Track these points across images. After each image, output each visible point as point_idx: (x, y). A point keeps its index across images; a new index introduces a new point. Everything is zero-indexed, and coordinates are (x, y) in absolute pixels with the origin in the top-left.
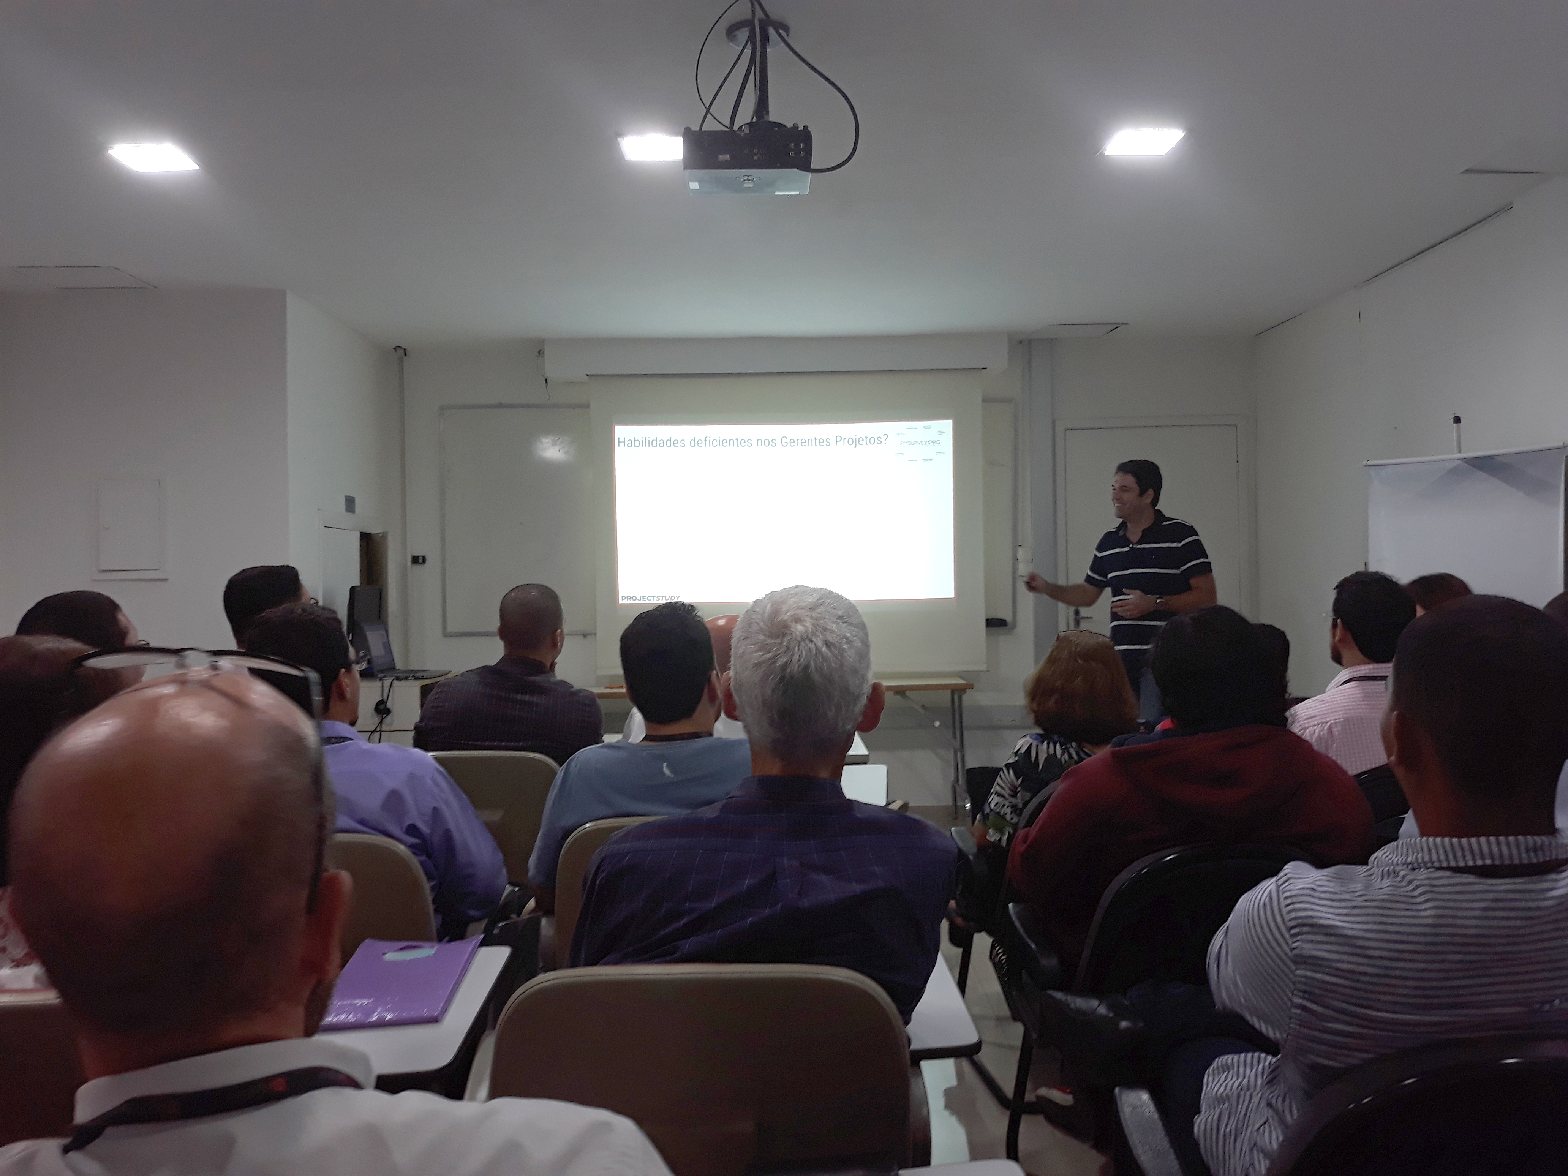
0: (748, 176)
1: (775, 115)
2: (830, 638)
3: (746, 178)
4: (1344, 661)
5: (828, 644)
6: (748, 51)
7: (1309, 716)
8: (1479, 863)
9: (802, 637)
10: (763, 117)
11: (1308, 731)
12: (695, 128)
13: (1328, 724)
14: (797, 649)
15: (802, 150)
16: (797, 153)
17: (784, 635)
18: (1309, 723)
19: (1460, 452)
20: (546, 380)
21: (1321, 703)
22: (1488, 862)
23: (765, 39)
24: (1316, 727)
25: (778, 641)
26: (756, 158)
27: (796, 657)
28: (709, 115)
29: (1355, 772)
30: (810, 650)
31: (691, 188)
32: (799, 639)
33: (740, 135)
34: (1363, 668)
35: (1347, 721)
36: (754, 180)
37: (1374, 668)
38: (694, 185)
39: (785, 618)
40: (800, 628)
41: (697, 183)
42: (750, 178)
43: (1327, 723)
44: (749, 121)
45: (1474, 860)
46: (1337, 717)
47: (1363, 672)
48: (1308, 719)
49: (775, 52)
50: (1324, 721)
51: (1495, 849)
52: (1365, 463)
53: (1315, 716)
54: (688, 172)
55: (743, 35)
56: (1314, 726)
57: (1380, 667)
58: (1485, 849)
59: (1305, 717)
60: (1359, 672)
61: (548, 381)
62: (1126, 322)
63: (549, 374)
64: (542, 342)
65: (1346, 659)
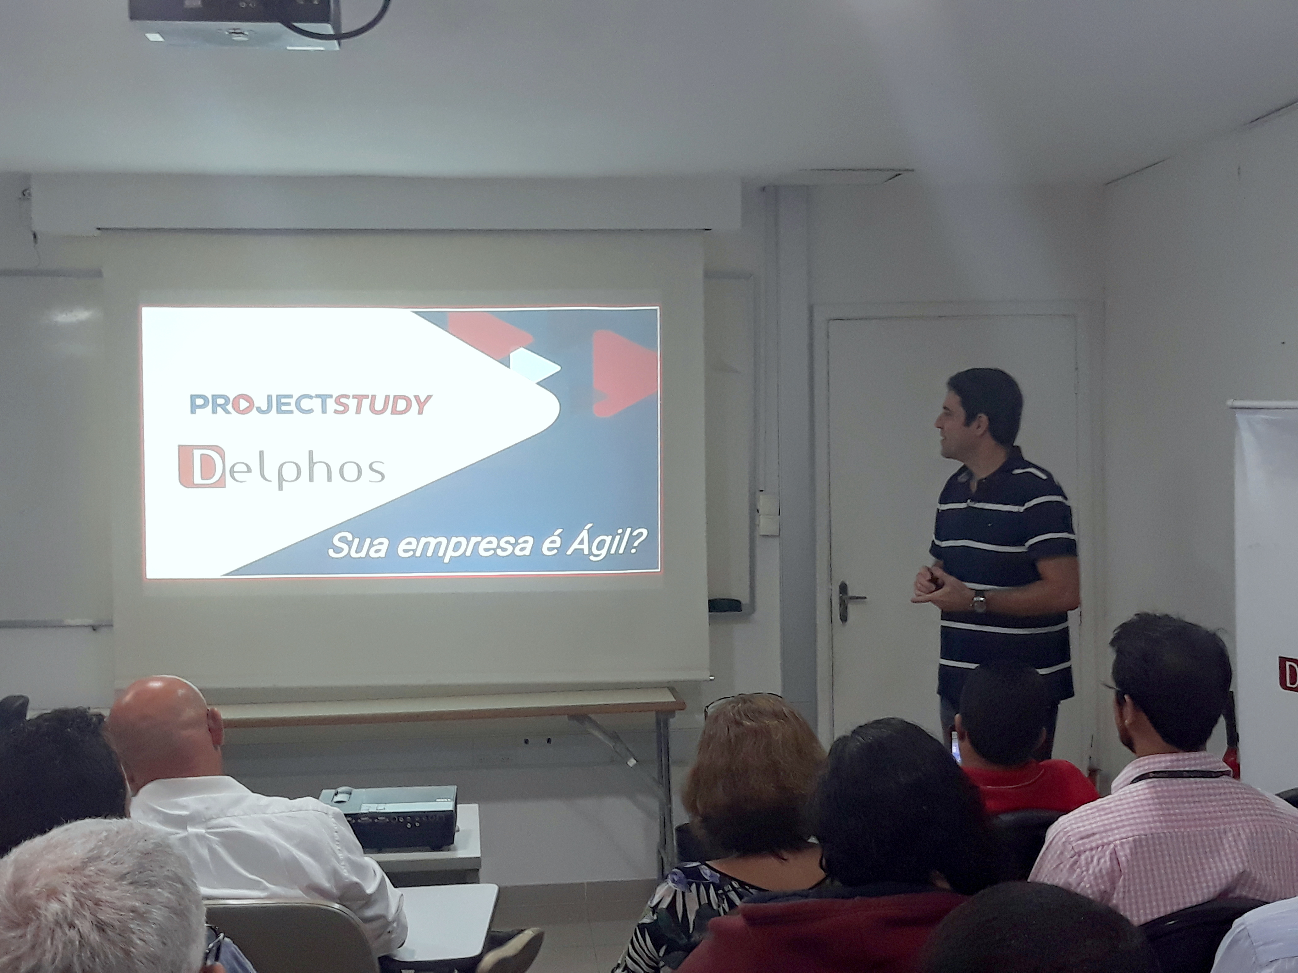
2: (106, 915)
3: (232, 31)
4: (1137, 747)
5: (101, 927)
7: (1084, 834)
9: (57, 923)
11: (1083, 857)
13: (1112, 846)
14: (49, 942)
16: (309, 2)
17: (27, 922)
18: (1084, 844)
20: (35, 236)
21: (1102, 813)
24: (1094, 852)
25: (19, 932)
27: (48, 956)
29: (1143, 920)
30: (72, 942)
32: (52, 926)
34: (1163, 759)
35: (1137, 844)
36: (246, 33)
37: (1178, 760)
38: (155, 37)
39: (32, 892)
40: (55, 906)
41: (158, 35)
42: (238, 31)
43: (1109, 844)
46: (1124, 835)
47: (1163, 765)
48: (1082, 838)
50: (1105, 841)
52: (1230, 403)
53: (1094, 834)
56: (1091, 849)
57: (1187, 757)
59: (1078, 836)
60: (1157, 765)
61: (38, 237)
62: (910, 168)
63: (37, 227)
64: (26, 177)
65: (1139, 743)
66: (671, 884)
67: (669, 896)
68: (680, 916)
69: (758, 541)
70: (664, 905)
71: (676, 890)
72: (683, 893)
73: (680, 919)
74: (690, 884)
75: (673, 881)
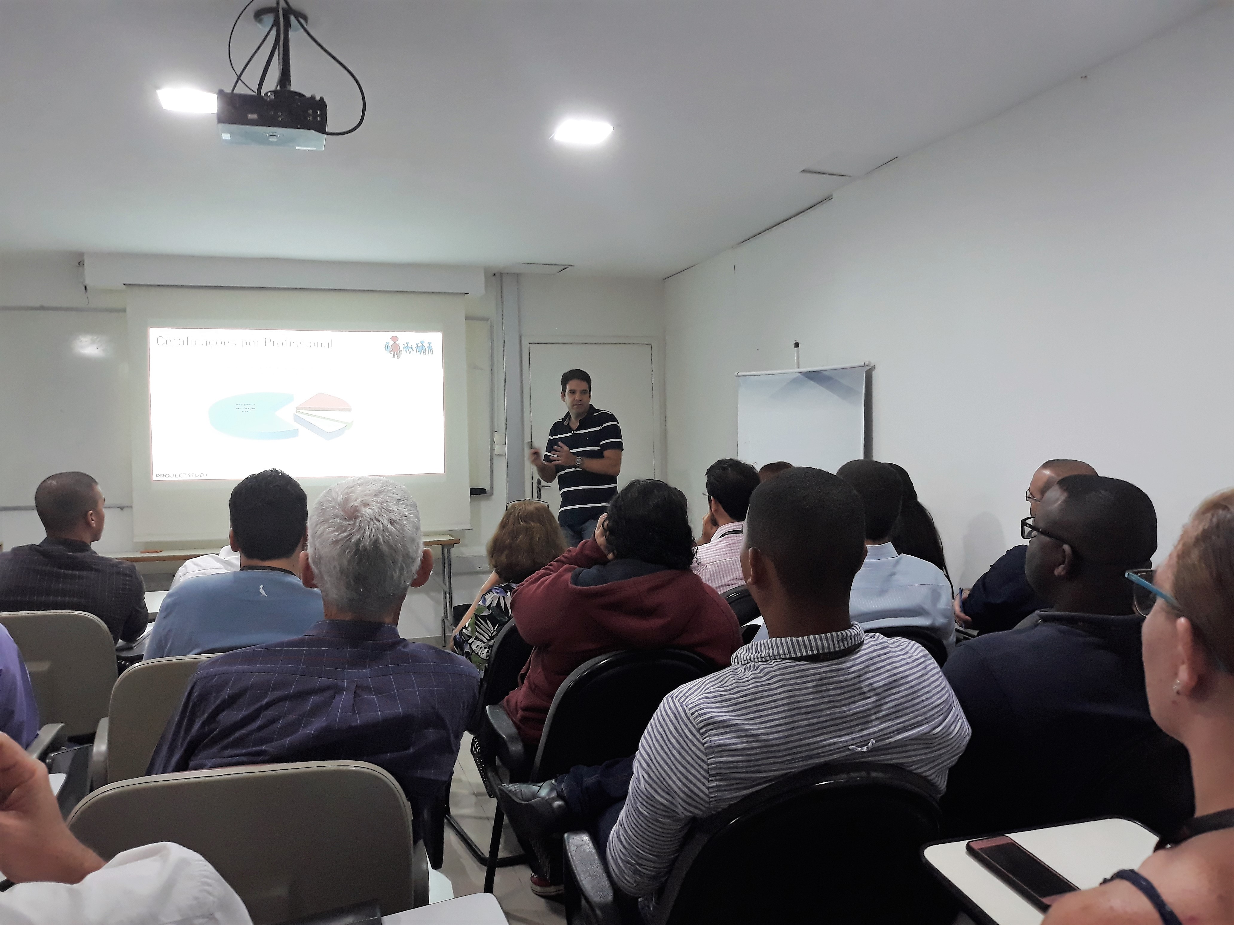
0: (273, 133)
1: (295, 86)
2: (393, 517)
3: (271, 134)
6: (274, 32)
8: (810, 653)
9: (370, 518)
10: (285, 87)
12: (228, 90)
14: (367, 527)
15: (318, 116)
16: (315, 118)
19: (799, 368)
20: (86, 288)
22: (815, 652)
23: (287, 25)
25: (352, 522)
26: (279, 119)
27: (367, 534)
28: (240, 81)
30: (378, 528)
31: (223, 138)
32: (368, 519)
33: (267, 100)
36: (279, 136)
38: (226, 136)
39: (356, 504)
41: (229, 135)
42: (274, 134)
44: (273, 89)
45: (807, 652)
49: (296, 36)
51: (819, 642)
52: (736, 373)
54: (221, 126)
55: (269, 19)
58: (813, 643)
60: (729, 528)
61: (88, 288)
62: (573, 265)
63: (88, 282)
64: (82, 254)
65: (720, 521)
66: (495, 594)
67: (496, 600)
68: (503, 608)
69: (495, 458)
70: (494, 604)
71: (499, 597)
72: (504, 597)
73: (504, 610)
74: (507, 592)
75: (497, 593)
